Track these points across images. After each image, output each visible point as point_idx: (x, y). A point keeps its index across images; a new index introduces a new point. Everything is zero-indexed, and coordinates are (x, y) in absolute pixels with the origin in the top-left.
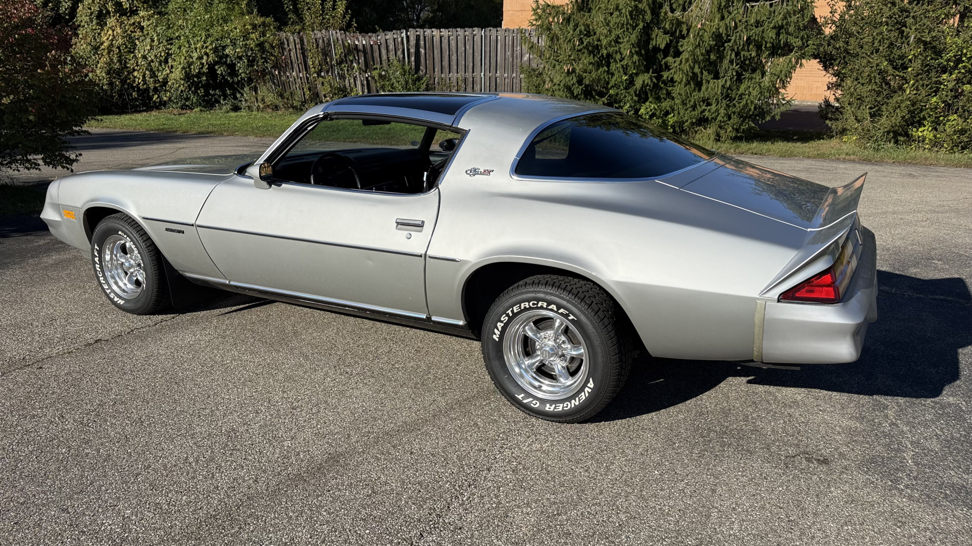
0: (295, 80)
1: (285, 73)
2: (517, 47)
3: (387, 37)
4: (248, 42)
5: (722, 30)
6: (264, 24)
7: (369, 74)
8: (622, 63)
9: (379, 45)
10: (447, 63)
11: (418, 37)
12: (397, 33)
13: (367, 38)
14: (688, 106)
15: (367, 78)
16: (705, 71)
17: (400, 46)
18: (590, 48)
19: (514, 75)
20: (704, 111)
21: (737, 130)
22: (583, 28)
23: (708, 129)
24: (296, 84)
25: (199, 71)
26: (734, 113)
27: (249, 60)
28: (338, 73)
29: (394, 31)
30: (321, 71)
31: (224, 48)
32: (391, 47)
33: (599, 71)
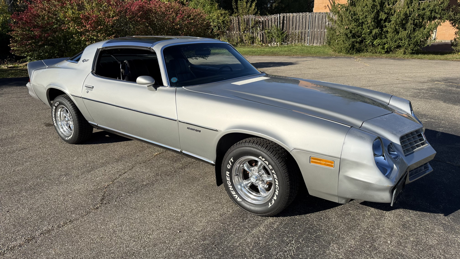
1: (231, 32)
2: (324, 19)
3: (272, 17)
5: (408, 12)
6: (225, 13)
7: (264, 31)
8: (367, 25)
9: (268, 20)
10: (295, 26)
11: (284, 17)
12: (276, 15)
13: (264, 18)
14: (393, 41)
15: (263, 33)
16: (401, 28)
17: (277, 20)
18: (355, 20)
19: (322, 30)
20: (399, 43)
22: (353, 13)
23: (401, 50)
26: (412, 43)
27: (219, 28)
28: (251, 31)
29: (275, 15)
30: (245, 31)
32: (273, 21)
33: (358, 28)
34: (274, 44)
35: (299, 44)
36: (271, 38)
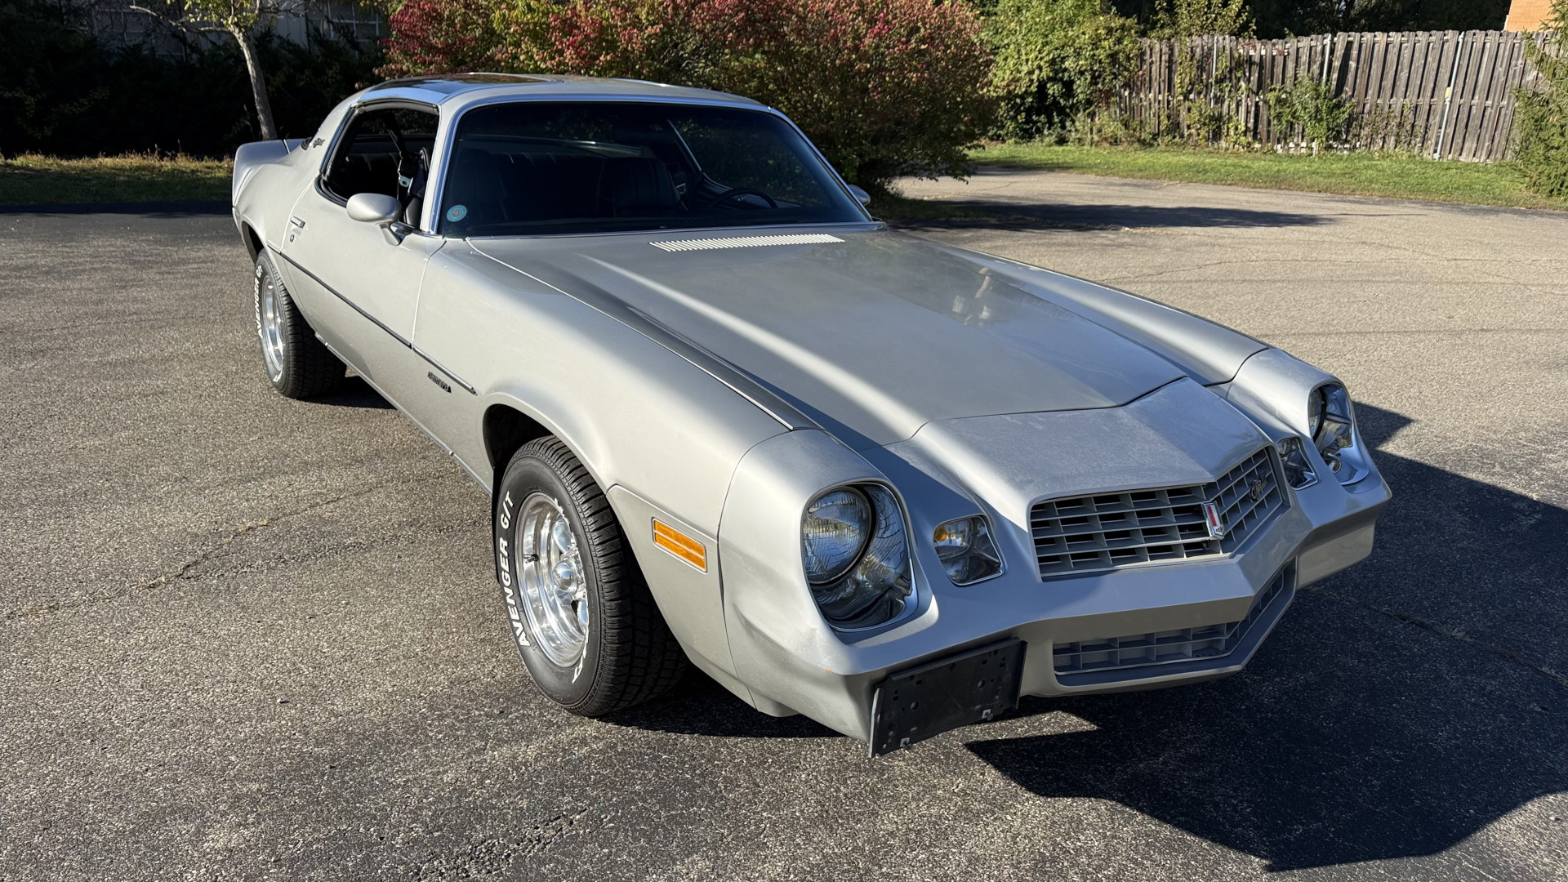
0: (1150, 104)
1: (1138, 94)
2: (1517, 60)
3: (1300, 45)
4: (1097, 52)
6: (1123, 27)
7: (1262, 97)
9: (1285, 57)
10: (1391, 82)
11: (1349, 44)
12: (1317, 40)
13: (1269, 46)
15: (1257, 103)
17: (1319, 58)
19: (1505, 103)
24: (1150, 108)
25: (1026, 91)
27: (1093, 77)
28: (1215, 95)
29: (1313, 36)
30: (1190, 92)
32: (1304, 58)
34: (1297, 145)
35: (1402, 152)
36: (1287, 121)
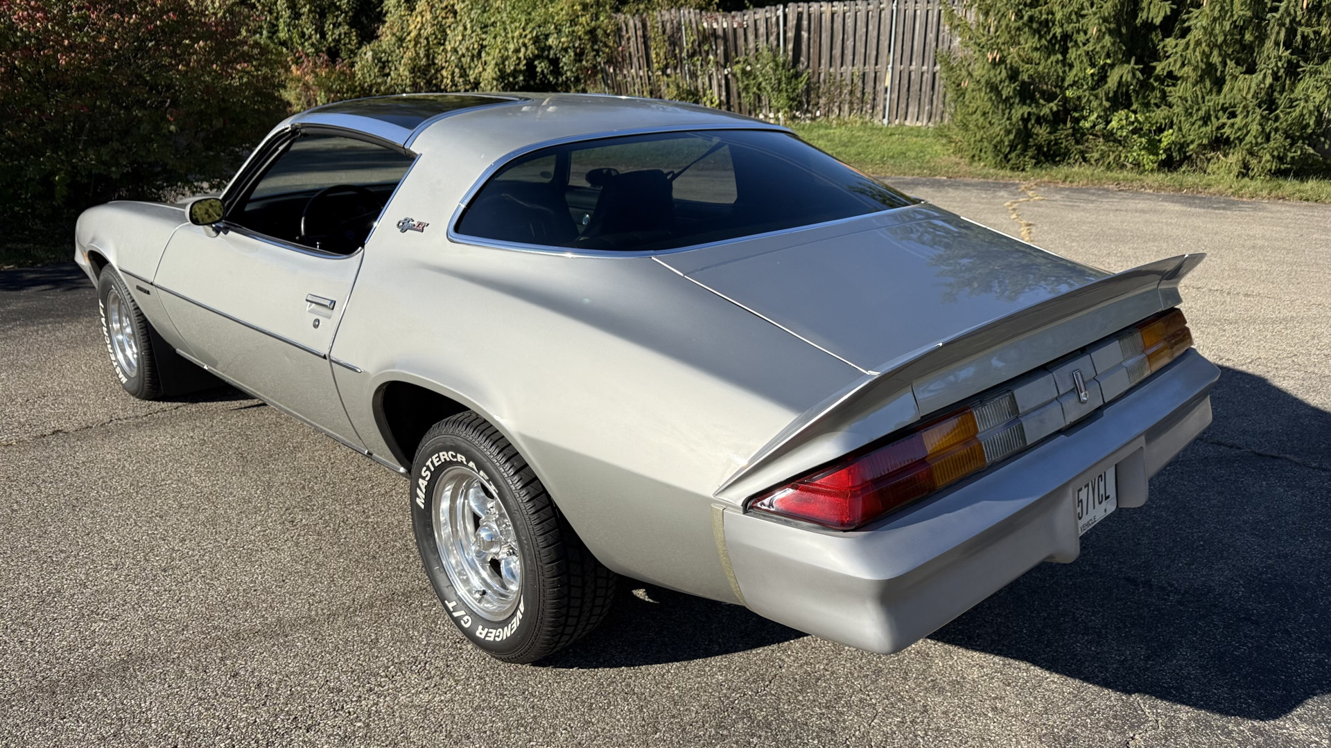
0: (633, 78)
1: (621, 70)
3: (757, 17)
4: (576, 28)
7: (729, 69)
8: (1086, 48)
9: (745, 29)
10: (840, 51)
11: (800, 15)
12: (771, 11)
13: (729, 18)
14: (1195, 118)
15: (726, 76)
16: (1231, 60)
17: (774, 29)
18: (1035, 26)
20: (1224, 125)
21: (1281, 159)
23: (1230, 155)
24: (635, 84)
25: (515, 69)
26: (1276, 130)
27: (576, 54)
28: (689, 69)
29: (767, 8)
30: (666, 66)
31: (547, 36)
32: (762, 30)
33: (1049, 61)
34: (766, 117)
35: (856, 119)
36: (754, 93)
